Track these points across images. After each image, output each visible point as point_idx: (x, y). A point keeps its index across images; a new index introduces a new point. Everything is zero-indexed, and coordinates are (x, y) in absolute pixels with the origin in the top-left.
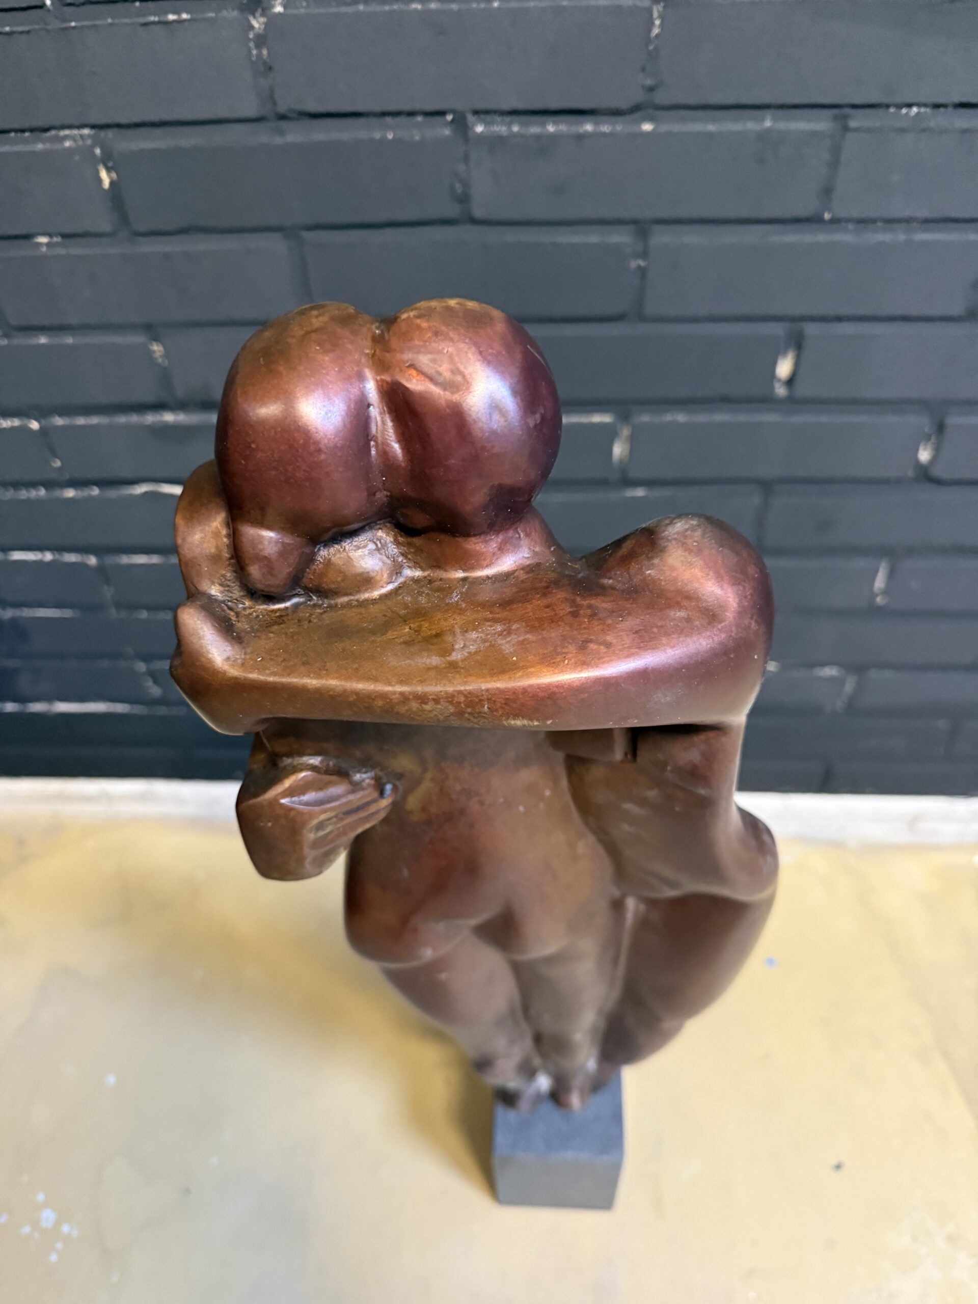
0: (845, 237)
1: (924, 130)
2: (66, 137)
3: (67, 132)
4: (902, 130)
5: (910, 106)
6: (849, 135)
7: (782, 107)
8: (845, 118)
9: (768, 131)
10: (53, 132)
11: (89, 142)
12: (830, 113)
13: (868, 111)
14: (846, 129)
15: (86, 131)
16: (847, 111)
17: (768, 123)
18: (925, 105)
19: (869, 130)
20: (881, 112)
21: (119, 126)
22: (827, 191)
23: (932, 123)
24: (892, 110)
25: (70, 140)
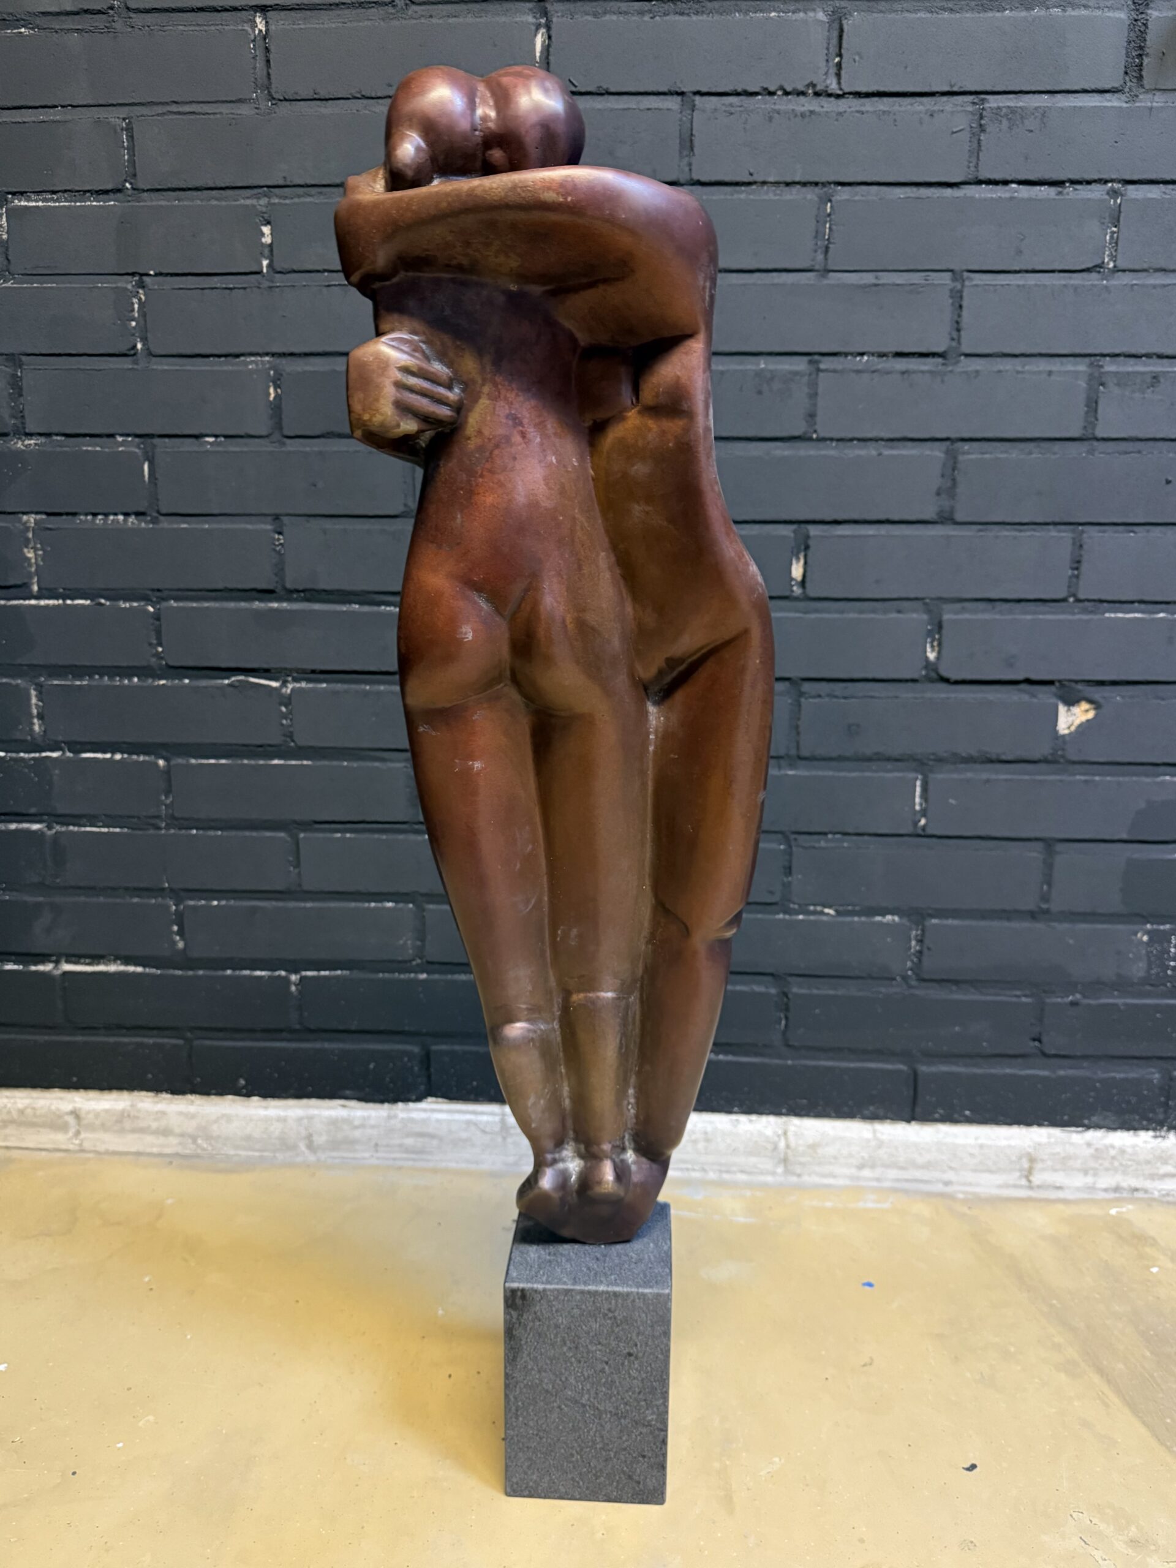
0: (831, 451)
1: (874, 372)
2: (252, 362)
3: (253, 359)
4: (858, 372)
5: (862, 354)
6: (821, 374)
7: (770, 354)
8: (817, 362)
9: (762, 370)
10: (242, 358)
11: (267, 366)
12: (806, 359)
13: (831, 358)
14: (819, 370)
15: (267, 358)
16: (816, 357)
17: (763, 366)
18: (873, 354)
19: (835, 371)
20: (841, 359)
21: (292, 354)
22: (811, 416)
23: (879, 367)
24: (849, 358)
25: (252, 364)
